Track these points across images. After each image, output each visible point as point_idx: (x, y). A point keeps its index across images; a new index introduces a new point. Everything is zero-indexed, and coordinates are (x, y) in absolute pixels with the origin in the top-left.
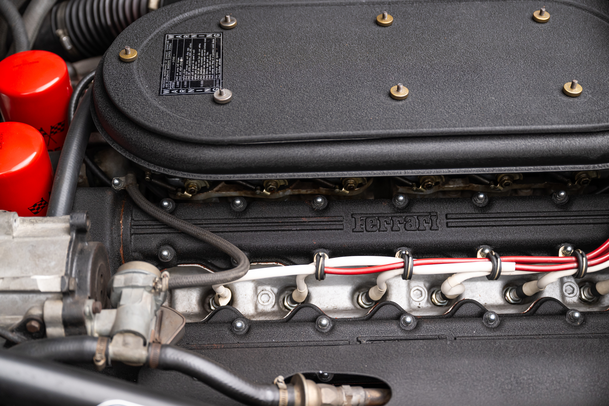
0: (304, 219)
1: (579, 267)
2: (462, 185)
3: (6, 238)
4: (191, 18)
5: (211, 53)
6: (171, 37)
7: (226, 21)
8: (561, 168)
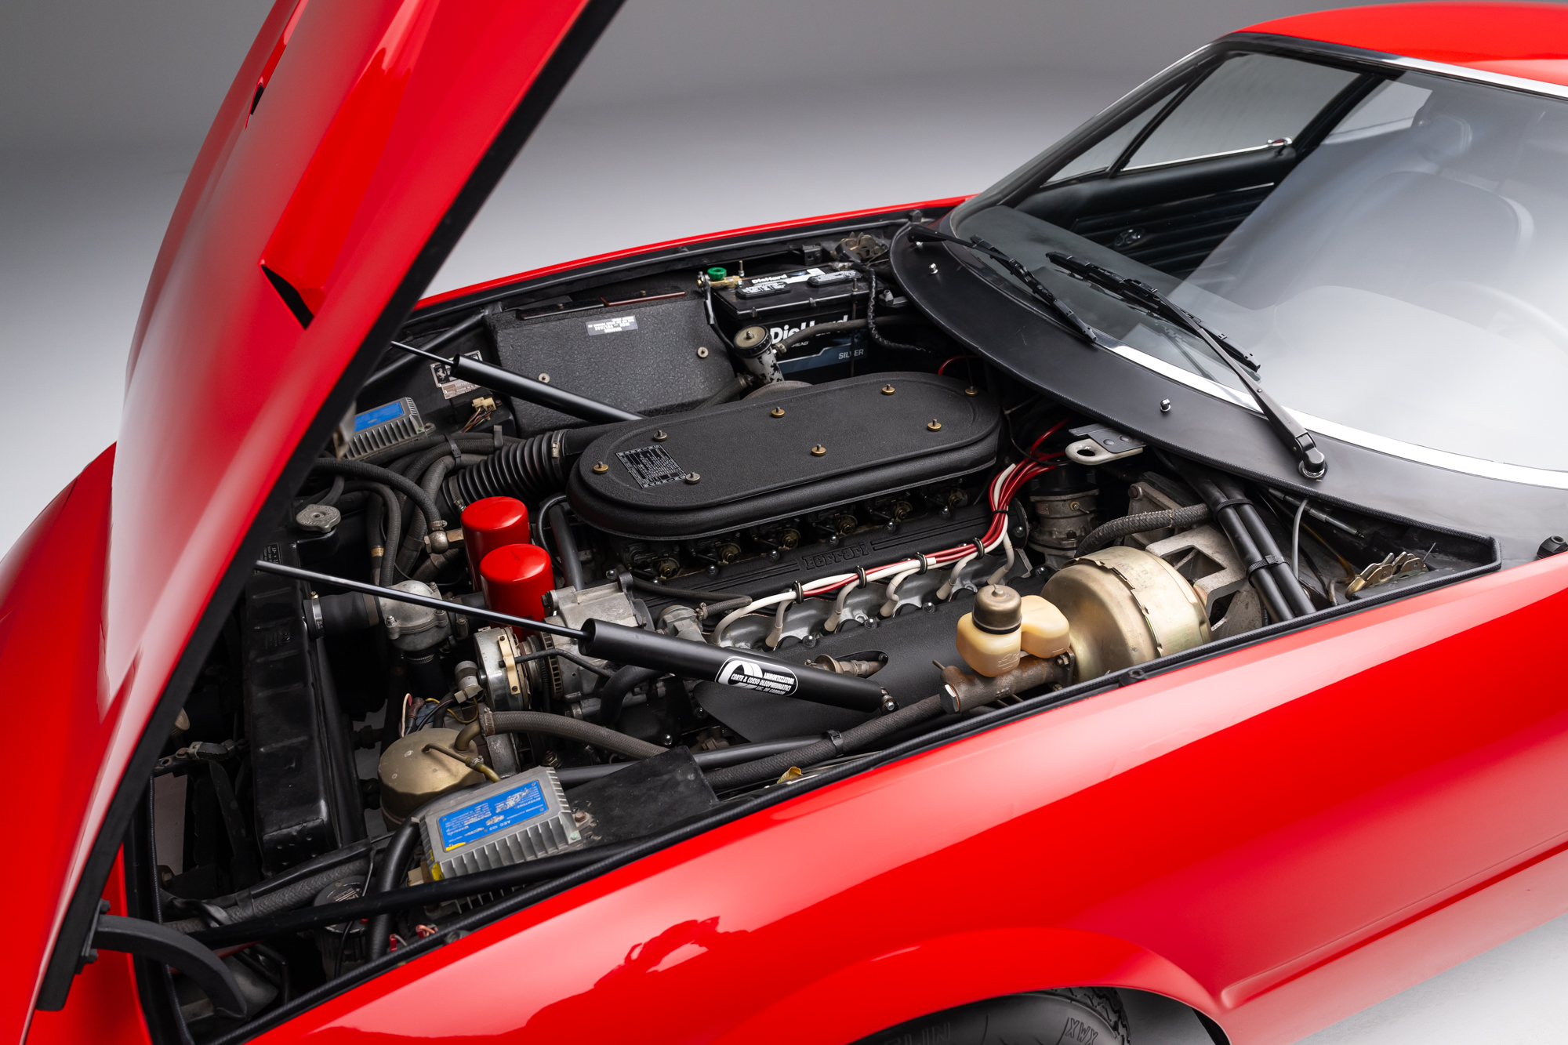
0: (768, 569)
1: (978, 550)
2: (867, 529)
3: (573, 605)
4: (627, 440)
5: (661, 457)
6: (621, 454)
7: (659, 435)
8: (947, 477)
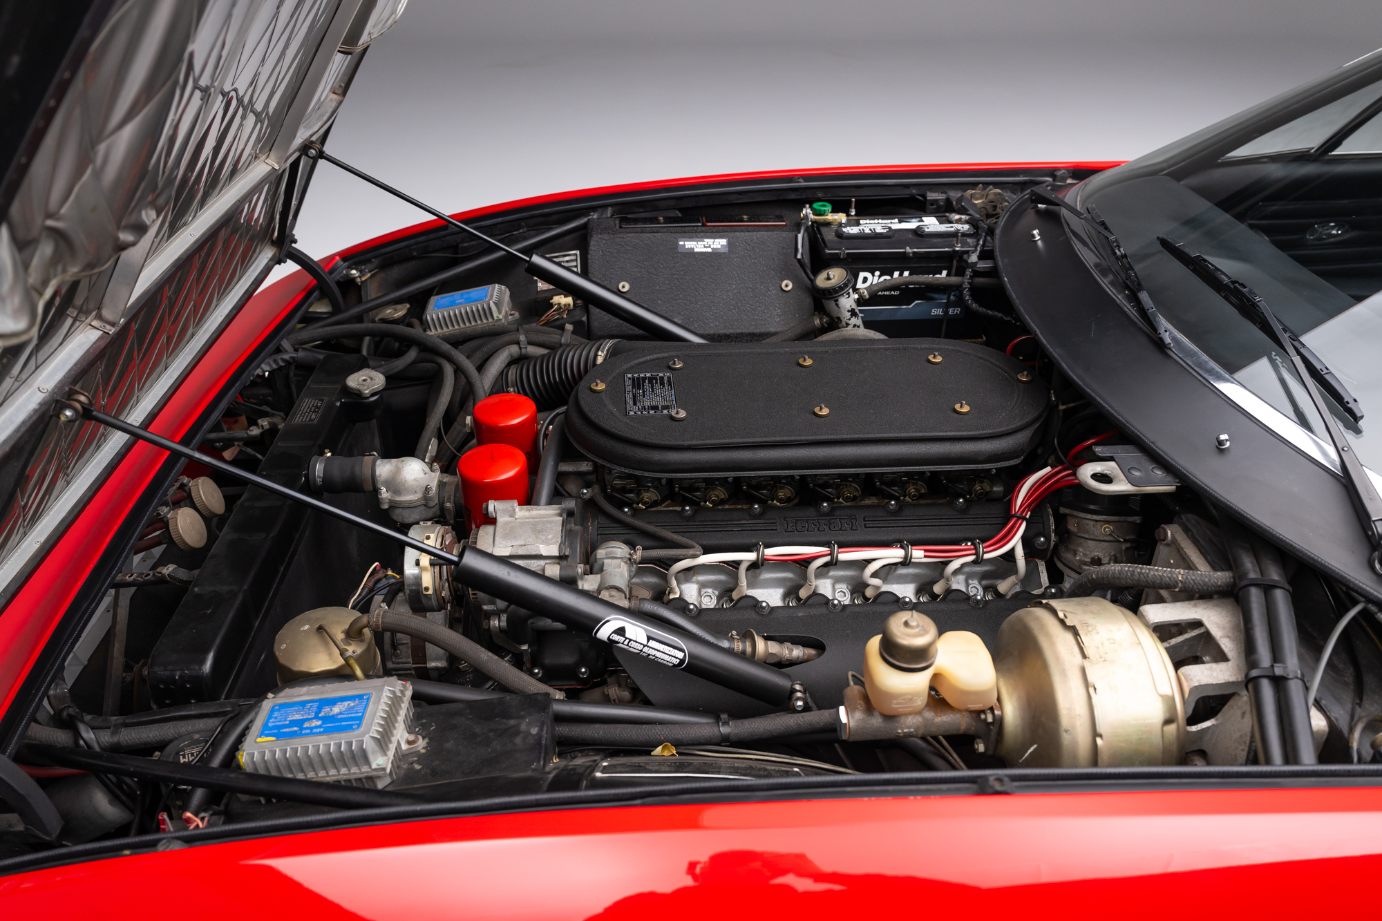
0: (744, 522)
1: (977, 554)
2: (876, 501)
3: (510, 519)
4: (644, 362)
5: (664, 386)
6: (630, 375)
7: (674, 363)
